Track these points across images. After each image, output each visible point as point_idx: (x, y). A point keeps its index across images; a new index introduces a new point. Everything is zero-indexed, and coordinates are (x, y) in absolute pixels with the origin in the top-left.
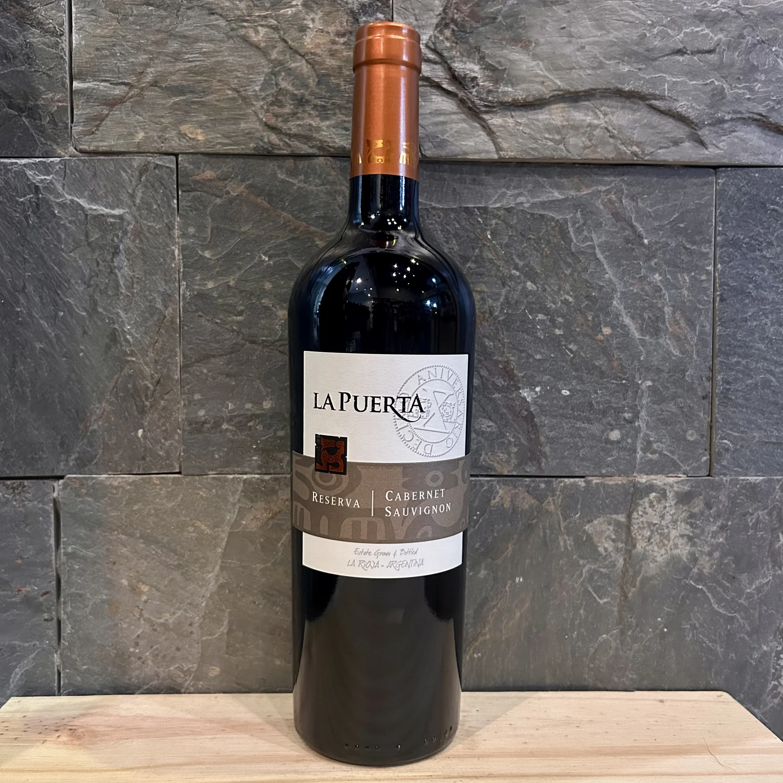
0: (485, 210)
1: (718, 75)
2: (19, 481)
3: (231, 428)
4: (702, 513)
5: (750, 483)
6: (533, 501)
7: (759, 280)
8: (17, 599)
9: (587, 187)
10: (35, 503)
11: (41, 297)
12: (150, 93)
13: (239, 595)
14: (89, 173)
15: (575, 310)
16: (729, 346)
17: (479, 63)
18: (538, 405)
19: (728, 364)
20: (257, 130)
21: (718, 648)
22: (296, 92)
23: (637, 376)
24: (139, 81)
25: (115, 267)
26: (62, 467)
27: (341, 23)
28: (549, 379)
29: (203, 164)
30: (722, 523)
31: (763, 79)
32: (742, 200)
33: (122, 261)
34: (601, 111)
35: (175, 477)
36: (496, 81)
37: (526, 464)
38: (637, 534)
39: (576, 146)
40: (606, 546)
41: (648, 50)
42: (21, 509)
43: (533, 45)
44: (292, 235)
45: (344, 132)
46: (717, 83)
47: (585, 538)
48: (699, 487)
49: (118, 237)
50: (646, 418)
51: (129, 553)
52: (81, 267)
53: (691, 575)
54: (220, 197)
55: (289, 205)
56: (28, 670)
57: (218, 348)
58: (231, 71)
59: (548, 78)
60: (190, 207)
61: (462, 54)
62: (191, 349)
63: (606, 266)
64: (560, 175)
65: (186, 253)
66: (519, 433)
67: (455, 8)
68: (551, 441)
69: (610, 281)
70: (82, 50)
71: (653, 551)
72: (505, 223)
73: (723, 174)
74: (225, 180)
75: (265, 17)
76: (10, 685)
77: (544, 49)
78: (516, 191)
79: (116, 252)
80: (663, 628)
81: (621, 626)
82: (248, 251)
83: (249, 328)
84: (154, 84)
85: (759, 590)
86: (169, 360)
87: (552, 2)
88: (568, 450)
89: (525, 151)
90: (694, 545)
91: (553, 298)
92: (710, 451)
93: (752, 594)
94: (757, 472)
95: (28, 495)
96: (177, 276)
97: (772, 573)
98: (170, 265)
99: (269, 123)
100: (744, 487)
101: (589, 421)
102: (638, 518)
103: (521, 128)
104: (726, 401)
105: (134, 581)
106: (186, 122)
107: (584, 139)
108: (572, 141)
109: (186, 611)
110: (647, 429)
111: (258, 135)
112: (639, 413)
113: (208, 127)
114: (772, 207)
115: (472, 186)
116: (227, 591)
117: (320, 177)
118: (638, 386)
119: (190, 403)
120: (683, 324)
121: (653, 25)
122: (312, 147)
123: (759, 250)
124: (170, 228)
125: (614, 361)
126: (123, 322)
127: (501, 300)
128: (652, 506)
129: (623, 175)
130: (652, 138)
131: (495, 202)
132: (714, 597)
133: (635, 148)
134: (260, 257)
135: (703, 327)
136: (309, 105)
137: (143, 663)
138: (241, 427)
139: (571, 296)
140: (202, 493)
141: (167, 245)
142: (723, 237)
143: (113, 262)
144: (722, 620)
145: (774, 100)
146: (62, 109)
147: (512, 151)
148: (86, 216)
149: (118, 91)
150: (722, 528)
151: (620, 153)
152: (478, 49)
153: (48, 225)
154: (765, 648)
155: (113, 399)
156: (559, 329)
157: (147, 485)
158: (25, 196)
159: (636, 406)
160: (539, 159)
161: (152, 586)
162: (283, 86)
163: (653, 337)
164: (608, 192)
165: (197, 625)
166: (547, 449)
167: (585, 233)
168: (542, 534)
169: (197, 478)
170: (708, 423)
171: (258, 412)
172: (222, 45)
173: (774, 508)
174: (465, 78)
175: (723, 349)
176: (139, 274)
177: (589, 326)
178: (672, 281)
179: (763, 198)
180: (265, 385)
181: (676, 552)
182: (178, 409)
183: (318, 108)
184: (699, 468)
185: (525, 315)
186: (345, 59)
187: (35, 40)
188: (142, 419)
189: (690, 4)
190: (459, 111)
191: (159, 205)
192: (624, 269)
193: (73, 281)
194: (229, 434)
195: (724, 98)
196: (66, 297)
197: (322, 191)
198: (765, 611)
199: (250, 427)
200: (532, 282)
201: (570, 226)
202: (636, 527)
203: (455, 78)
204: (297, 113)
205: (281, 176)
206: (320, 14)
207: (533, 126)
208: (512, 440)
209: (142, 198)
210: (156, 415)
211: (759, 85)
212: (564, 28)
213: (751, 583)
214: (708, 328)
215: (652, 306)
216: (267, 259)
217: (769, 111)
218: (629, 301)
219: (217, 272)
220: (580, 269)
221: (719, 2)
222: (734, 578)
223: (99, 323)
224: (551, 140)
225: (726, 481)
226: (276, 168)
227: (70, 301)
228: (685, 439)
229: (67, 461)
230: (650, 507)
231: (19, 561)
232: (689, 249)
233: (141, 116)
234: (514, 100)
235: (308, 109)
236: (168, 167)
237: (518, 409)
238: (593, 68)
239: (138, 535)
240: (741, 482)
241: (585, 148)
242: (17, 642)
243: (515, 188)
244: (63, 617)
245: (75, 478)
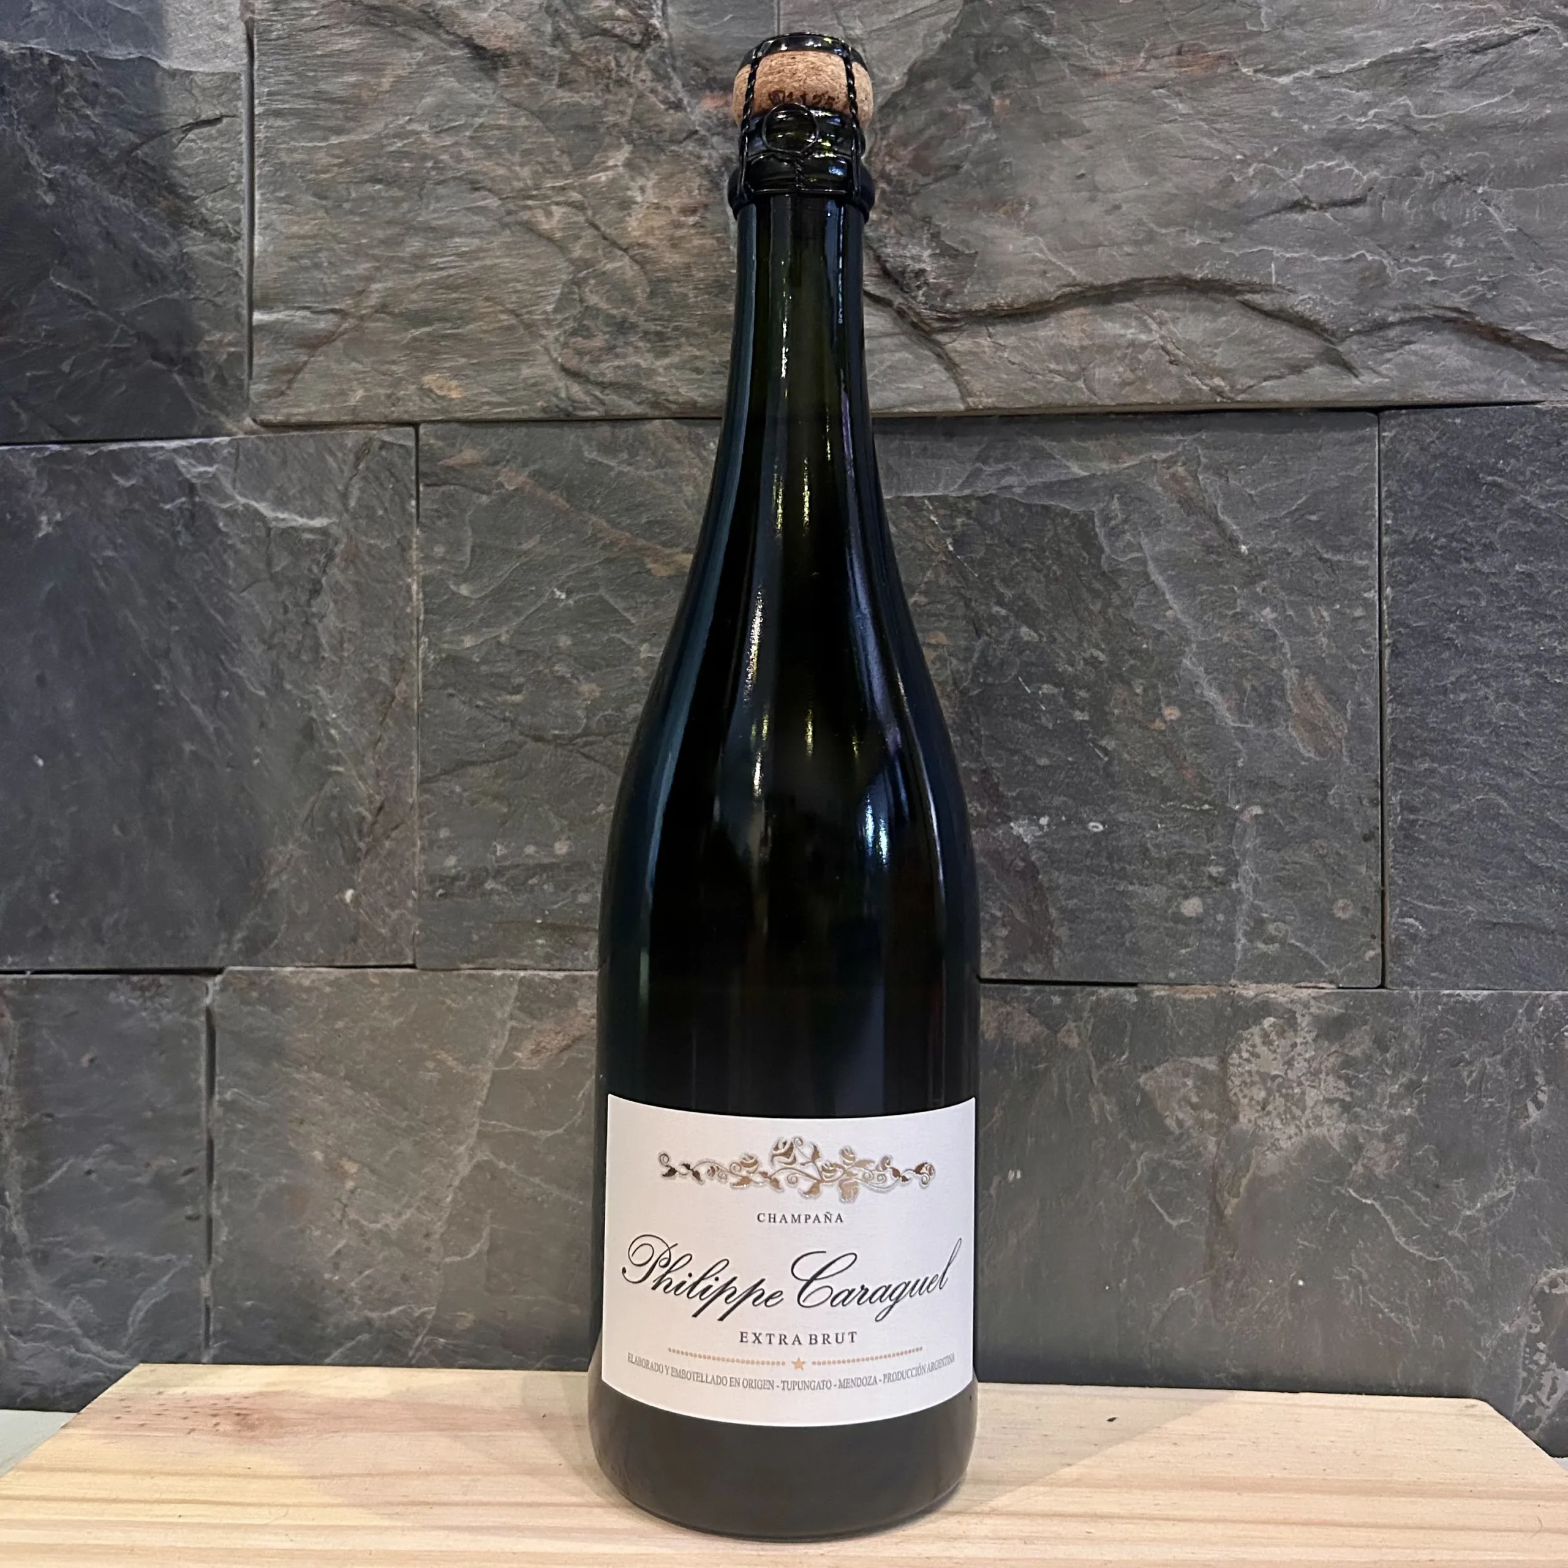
0: (942, 501)
1: (1371, 243)
2: (151, 977)
3: (499, 887)
4: (1369, 1059)
5: (1465, 1002)
6: (1039, 1029)
7: (1469, 614)
8: (142, 1180)
9: (1130, 454)
10: (177, 1014)
11: (194, 668)
12: (373, 325)
13: (508, 1184)
14: (273, 458)
15: (1110, 677)
16: (1412, 739)
17: (929, 246)
18: (1044, 850)
19: (1410, 773)
20: (549, 379)
21: (1409, 1324)
22: (614, 312)
23: (1231, 796)
24: (357, 305)
25: (313, 615)
26: (221, 953)
27: (690, 192)
28: (1065, 802)
29: (460, 439)
30: (1411, 1080)
31: (1461, 245)
32: (1432, 466)
33: (325, 603)
34: (1153, 318)
35: (405, 975)
36: (961, 276)
37: (1025, 958)
38: (1240, 1095)
39: (1107, 380)
40: (1181, 1116)
41: (1238, 206)
42: (153, 1025)
43: (1027, 208)
44: (605, 555)
45: (695, 376)
46: (1370, 258)
47: (1138, 1100)
48: (1362, 1008)
49: (318, 563)
50: (1253, 876)
51: (326, 1105)
52: (258, 615)
53: (1350, 1178)
54: (489, 493)
55: (603, 503)
56: (156, 1304)
57: (481, 749)
58: (506, 282)
59: (1054, 264)
60: (437, 511)
61: (897, 231)
62: (434, 751)
63: (1168, 597)
64: (1081, 435)
65: (428, 589)
66: (1010, 901)
67: (887, 154)
68: (1071, 916)
69: (1176, 621)
70: (267, 260)
71: (1272, 1128)
72: (980, 523)
73: (1393, 422)
74: (496, 463)
75: (563, 188)
76: (127, 1329)
77: (1048, 215)
78: (1001, 466)
79: (315, 592)
80: (1296, 1278)
81: (1213, 1272)
82: (532, 584)
83: (533, 715)
84: (382, 308)
85: (1489, 1211)
86: (399, 771)
87: (1060, 134)
88: (1103, 933)
89: (1013, 394)
90: (1355, 1119)
91: (1069, 653)
92: (1383, 939)
93: (1478, 1220)
94: (1478, 980)
95: (167, 1001)
96: (415, 629)
97: (1515, 1179)
98: (403, 609)
99: (568, 365)
100: (1451, 1010)
101: (1143, 882)
102: (1240, 1065)
103: (1006, 355)
104: (1408, 843)
105: (334, 1155)
106: (432, 370)
107: (1121, 369)
108: (1099, 373)
109: (418, 1208)
110: (1256, 897)
111: (549, 387)
112: (1238, 864)
113: (467, 376)
114: (1490, 478)
115: (921, 461)
116: (489, 1176)
117: (654, 453)
118: (1235, 816)
119: (432, 844)
120: (1319, 699)
121: (1245, 162)
122: (640, 403)
123: (1466, 559)
124: (403, 547)
125: (1186, 768)
126: (324, 706)
127: (974, 660)
128: (1267, 1041)
129: (1200, 430)
130: (1251, 361)
131: (962, 487)
132: (1396, 1224)
133: (1218, 381)
134: (553, 593)
135: (1360, 704)
136: (636, 333)
137: (346, 1300)
138: (517, 886)
139: (1102, 650)
140: (448, 1002)
141: (399, 576)
142: (1395, 536)
143: (309, 605)
144: (1414, 1269)
145: (1484, 283)
146: (234, 358)
147: (988, 396)
148: (269, 530)
149: (324, 324)
150: (1411, 1087)
151: (1188, 391)
152: (927, 220)
153: (210, 548)
154: (1507, 1328)
155: (305, 838)
156: (1082, 710)
157: (357, 986)
158: (173, 500)
159: (1232, 851)
160: (1039, 407)
161: (363, 1165)
162: (591, 303)
163: (1260, 723)
164: (1171, 462)
165: (437, 1236)
166: (1062, 932)
167: (1128, 536)
168: (1056, 1090)
169: (441, 975)
170: (1376, 884)
171: (546, 861)
172: (492, 238)
173: (1514, 1052)
174: (903, 273)
175: (1400, 746)
176: (353, 625)
177: (1136, 704)
178: (1296, 620)
179: (1471, 464)
180: (559, 815)
181: (1317, 1131)
182: (414, 854)
183: (651, 336)
184: (1361, 971)
185: (1018, 685)
186: (696, 251)
187: (195, 249)
188: (353, 871)
189: (1317, 121)
190: (897, 330)
191: (386, 510)
192: (1202, 601)
193: (244, 639)
194: (496, 897)
195: (1384, 284)
196: (233, 665)
197: (657, 478)
198: (1503, 1253)
199: (533, 886)
200: (1030, 626)
201: (1097, 523)
202: (1237, 1082)
203: (887, 275)
204: (615, 347)
205: (590, 454)
206: (654, 178)
207: (1027, 351)
208: (999, 914)
209: (359, 499)
210: (375, 865)
211: (1453, 257)
212: (1083, 175)
213: (1472, 1199)
214: (1371, 705)
215: (1258, 667)
216: (563, 596)
217: (1474, 303)
218: (1215, 659)
219: (482, 620)
220: (1117, 601)
221: (1371, 113)
222: (1437, 1186)
223: (287, 708)
224: (1058, 373)
225: (1416, 997)
226: (581, 442)
227: (241, 672)
228: (1332, 917)
229: (229, 942)
230: (1264, 1043)
231: (149, 1114)
232: (1327, 560)
233: (360, 362)
234: (991, 306)
235: (633, 339)
236: (401, 446)
237: (1008, 857)
238: (1136, 243)
239: (342, 1074)
240: (1445, 999)
241: (1124, 384)
242: (140, 1254)
243: (998, 461)
244: (216, 1212)
245: (239, 972)
